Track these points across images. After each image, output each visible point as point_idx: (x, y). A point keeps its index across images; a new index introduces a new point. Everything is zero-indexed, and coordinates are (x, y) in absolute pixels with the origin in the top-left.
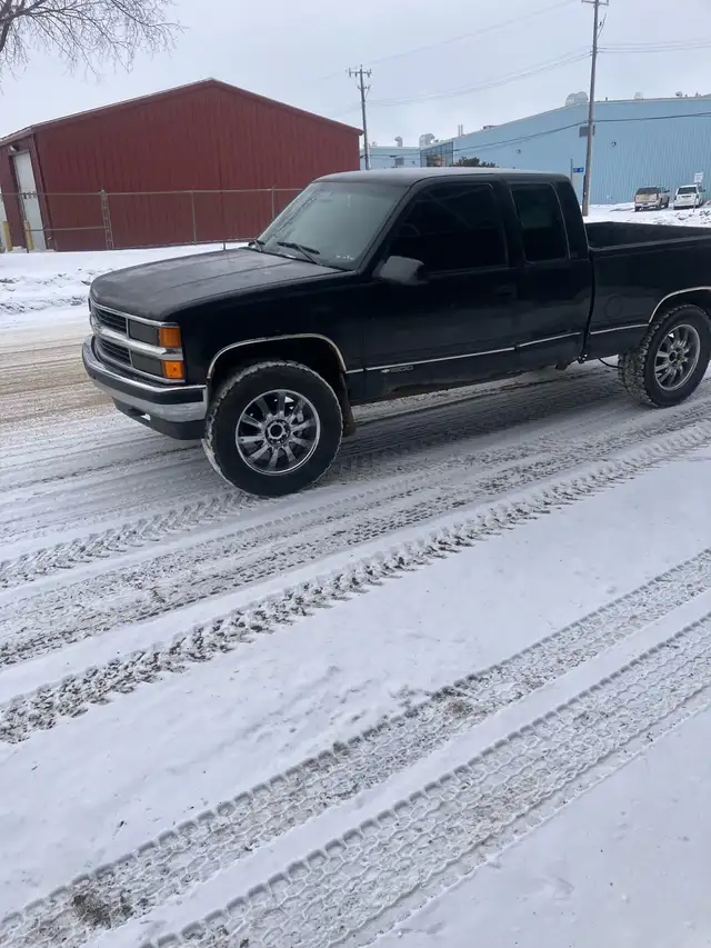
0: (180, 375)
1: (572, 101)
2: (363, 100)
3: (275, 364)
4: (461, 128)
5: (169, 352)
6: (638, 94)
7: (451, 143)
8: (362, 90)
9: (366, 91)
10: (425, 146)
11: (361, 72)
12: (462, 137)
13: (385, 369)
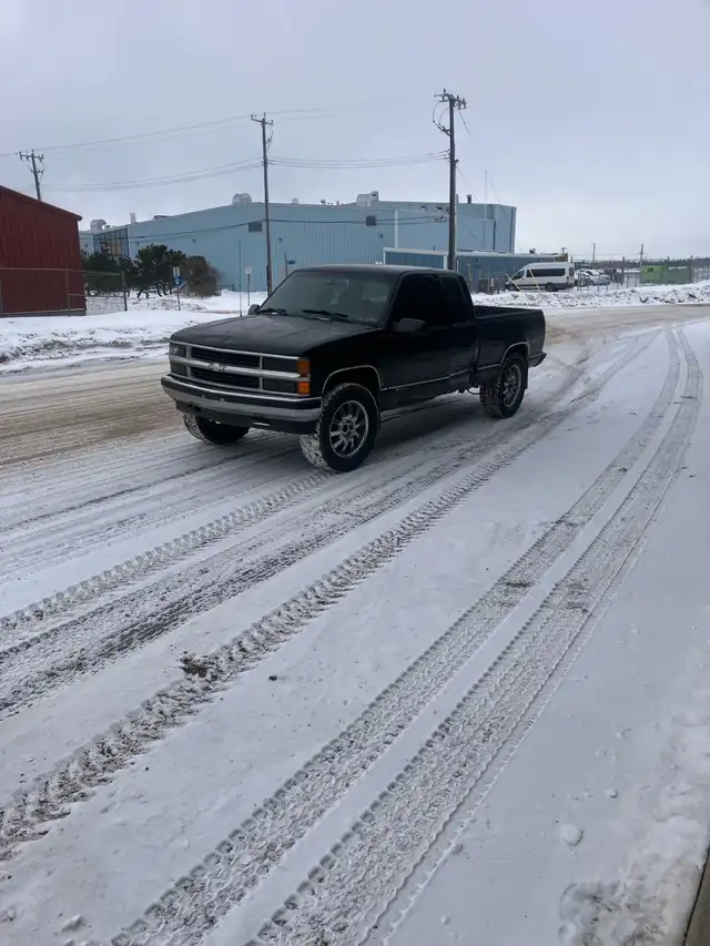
0: (307, 391)
1: (238, 200)
2: (37, 184)
3: (349, 384)
4: (133, 216)
5: (302, 376)
6: (296, 200)
7: (125, 229)
8: (35, 173)
9: (39, 175)
10: (97, 232)
11: (33, 156)
12: (135, 225)
13: (396, 388)
